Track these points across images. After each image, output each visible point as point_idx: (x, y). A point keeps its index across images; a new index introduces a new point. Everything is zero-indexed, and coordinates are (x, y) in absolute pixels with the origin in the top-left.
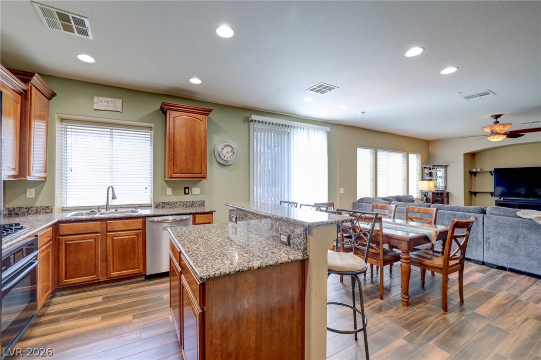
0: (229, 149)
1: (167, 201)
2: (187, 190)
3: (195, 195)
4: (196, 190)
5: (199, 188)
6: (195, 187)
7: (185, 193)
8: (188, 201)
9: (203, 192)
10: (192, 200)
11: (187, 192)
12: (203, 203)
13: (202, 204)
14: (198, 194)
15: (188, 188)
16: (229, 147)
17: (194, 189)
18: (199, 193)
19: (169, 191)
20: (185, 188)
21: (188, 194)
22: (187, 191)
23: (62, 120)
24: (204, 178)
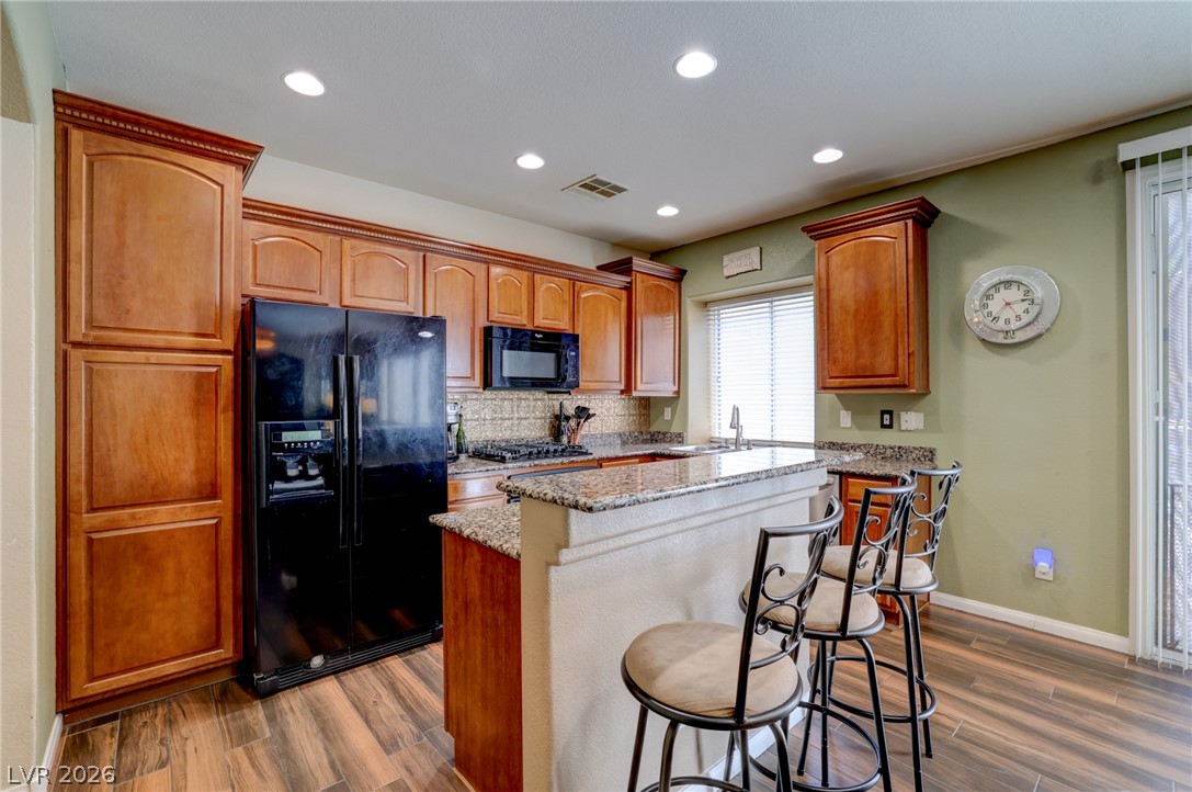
0: (1013, 294)
1: (840, 442)
2: (887, 417)
3: (907, 431)
4: (911, 420)
5: (922, 414)
6: (907, 411)
7: (883, 426)
8: (887, 444)
9: (931, 426)
10: (898, 445)
11: (887, 422)
12: (930, 455)
13: (925, 457)
14: (916, 431)
15: (890, 413)
16: (1014, 287)
17: (904, 416)
18: (922, 427)
19: (846, 419)
20: (883, 413)
21: (890, 426)
22: (888, 420)
23: (705, 304)
24: (904, 386)
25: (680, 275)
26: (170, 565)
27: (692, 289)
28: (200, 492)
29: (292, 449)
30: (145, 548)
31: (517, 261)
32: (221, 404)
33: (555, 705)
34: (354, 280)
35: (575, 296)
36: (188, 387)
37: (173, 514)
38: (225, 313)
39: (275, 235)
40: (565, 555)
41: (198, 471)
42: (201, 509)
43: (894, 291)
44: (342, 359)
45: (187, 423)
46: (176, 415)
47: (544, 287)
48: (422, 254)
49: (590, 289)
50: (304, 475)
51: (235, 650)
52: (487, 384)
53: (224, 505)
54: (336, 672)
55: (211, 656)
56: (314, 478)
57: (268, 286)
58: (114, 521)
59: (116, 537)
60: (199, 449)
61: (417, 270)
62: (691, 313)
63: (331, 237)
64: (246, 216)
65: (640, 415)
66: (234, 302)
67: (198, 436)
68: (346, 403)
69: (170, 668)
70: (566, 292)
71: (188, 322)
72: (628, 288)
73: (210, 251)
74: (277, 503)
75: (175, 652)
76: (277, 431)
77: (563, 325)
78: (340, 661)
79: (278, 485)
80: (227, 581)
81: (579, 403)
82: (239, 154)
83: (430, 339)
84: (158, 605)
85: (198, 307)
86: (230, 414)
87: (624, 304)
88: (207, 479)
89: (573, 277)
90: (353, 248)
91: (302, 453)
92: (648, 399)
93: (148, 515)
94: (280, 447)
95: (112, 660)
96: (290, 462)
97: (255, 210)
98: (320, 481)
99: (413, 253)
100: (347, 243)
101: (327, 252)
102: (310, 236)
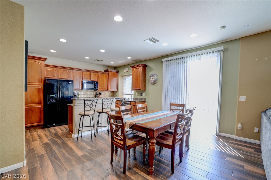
1: (136, 98)
5: (145, 93)
8: (141, 98)
9: (146, 95)
13: (145, 99)
14: (144, 96)
15: (142, 93)
16: (153, 76)
19: (137, 94)
21: (141, 95)
23: (123, 76)
24: (140, 90)
25: (118, 72)
26: (35, 111)
27: (120, 74)
28: (39, 103)
29: (51, 98)
30: (32, 109)
31: (88, 71)
32: (42, 92)
33: (75, 118)
34: (61, 74)
35: (98, 75)
36: (37, 89)
37: (35, 105)
38: (42, 80)
39: (49, 69)
40: (75, 105)
41: (38, 100)
42: (39, 105)
43: (139, 76)
44: (58, 86)
45: (37, 94)
46: (36, 93)
47: (92, 74)
48: (72, 70)
49: (101, 74)
50: (53, 101)
51: (43, 123)
52: (82, 89)
53: (42, 104)
54: (57, 126)
55: (40, 123)
56: (54, 101)
57: (48, 76)
58: (28, 106)
59: (28, 108)
60: (39, 97)
61: (71, 73)
62: (120, 78)
63: (57, 69)
64: (45, 66)
65: (112, 94)
66: (43, 78)
67: (38, 96)
68: (59, 91)
69: (35, 124)
70: (96, 75)
71: (37, 82)
72: (108, 74)
73: (40, 72)
74: (49, 104)
75: (35, 122)
76: (49, 95)
77: (96, 80)
78: (57, 125)
79: (49, 102)
80: (42, 114)
81: (99, 92)
82: (44, 59)
83: (71, 83)
84: (33, 116)
85: (39, 79)
86: (43, 93)
87: (107, 77)
88: (40, 101)
89: (98, 72)
90: (61, 70)
91: (53, 98)
92: (113, 91)
93: (32, 105)
94: (50, 97)
95: (28, 123)
96: (51, 99)
97: (46, 66)
98: (55, 102)
99: (70, 70)
100: (60, 69)
101: (57, 71)
102: (54, 69)
